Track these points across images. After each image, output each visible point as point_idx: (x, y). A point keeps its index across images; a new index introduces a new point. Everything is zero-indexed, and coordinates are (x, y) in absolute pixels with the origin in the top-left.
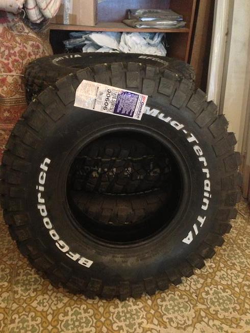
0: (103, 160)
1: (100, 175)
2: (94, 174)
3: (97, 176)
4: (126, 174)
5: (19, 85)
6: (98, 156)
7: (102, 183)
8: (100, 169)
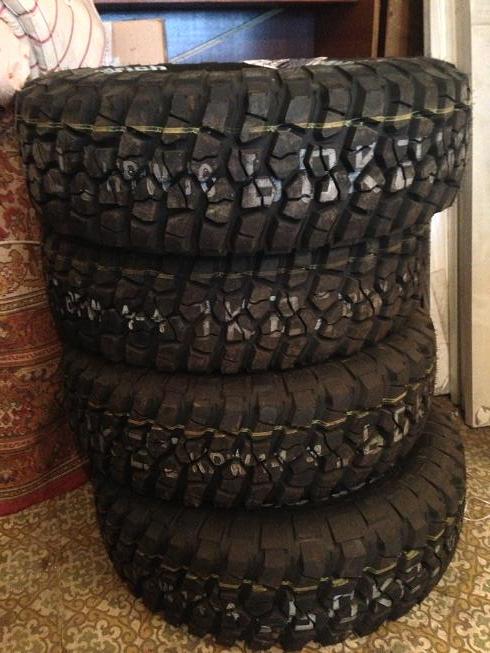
0: (254, 435)
1: (250, 470)
2: (236, 469)
3: (242, 472)
4: (310, 460)
5: (25, 265)
6: (242, 426)
7: (254, 489)
8: (248, 457)
